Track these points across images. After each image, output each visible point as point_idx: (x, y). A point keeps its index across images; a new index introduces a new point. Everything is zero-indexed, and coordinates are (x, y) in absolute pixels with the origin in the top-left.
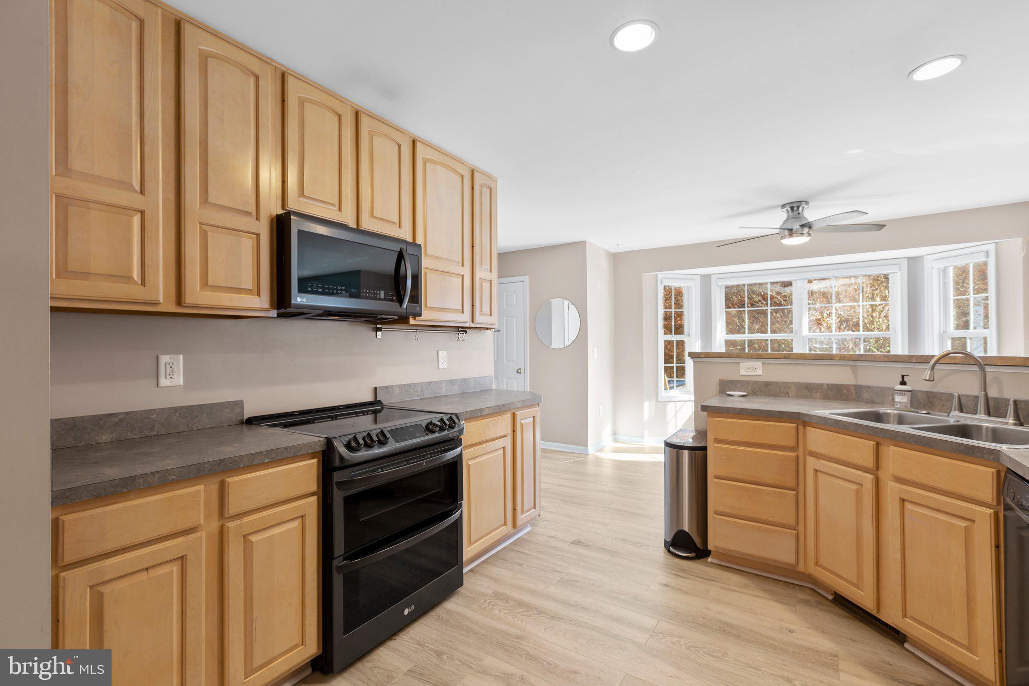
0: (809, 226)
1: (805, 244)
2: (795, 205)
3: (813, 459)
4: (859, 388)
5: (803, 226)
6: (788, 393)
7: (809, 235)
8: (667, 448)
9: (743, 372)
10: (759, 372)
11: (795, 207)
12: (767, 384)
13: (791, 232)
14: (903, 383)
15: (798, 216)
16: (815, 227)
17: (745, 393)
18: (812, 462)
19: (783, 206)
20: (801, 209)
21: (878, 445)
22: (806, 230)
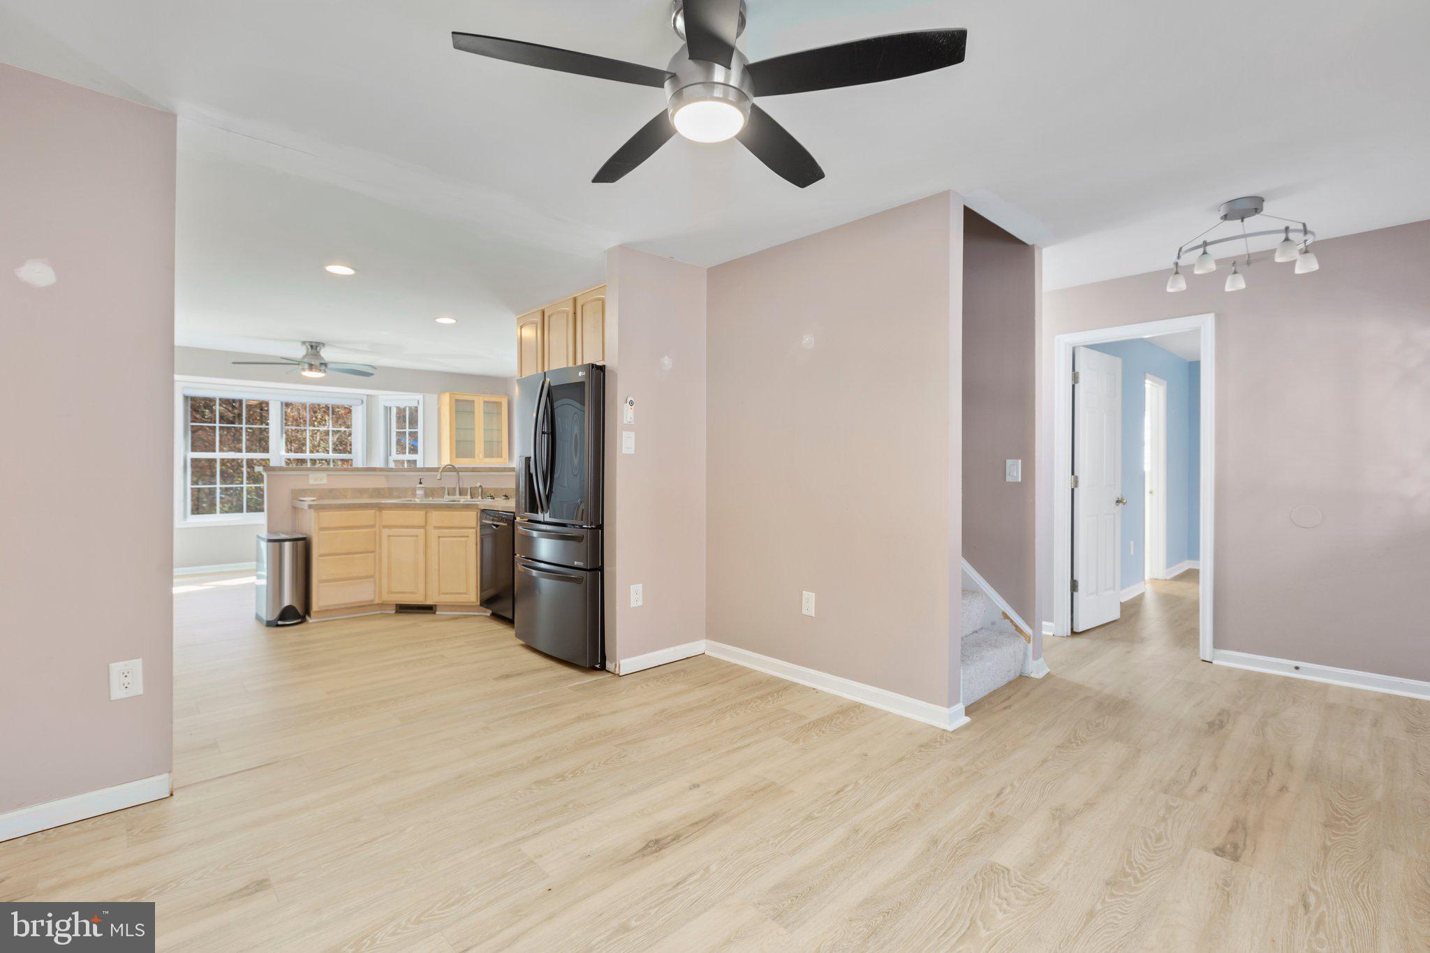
0: (325, 365)
1: (321, 378)
2: (313, 344)
3: (386, 530)
4: (391, 489)
5: (321, 364)
6: (346, 496)
7: (325, 372)
8: (271, 544)
9: (311, 482)
10: (325, 481)
11: (314, 347)
12: (331, 490)
13: (311, 367)
14: (421, 483)
15: (317, 355)
16: (329, 366)
17: (315, 498)
18: (386, 532)
19: (304, 343)
20: (318, 348)
21: (426, 512)
22: (323, 368)
